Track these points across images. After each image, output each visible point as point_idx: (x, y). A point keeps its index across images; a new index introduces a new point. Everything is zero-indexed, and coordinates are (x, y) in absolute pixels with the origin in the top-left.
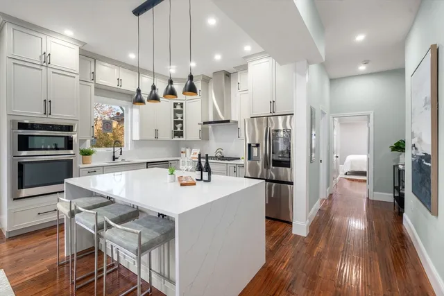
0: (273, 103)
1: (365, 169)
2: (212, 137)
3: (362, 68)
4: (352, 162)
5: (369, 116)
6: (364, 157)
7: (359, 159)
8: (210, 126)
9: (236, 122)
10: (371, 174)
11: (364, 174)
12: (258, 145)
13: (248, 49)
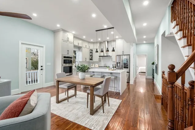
0: (123, 52)
1: (145, 71)
2: (102, 61)
3: (145, 42)
4: (141, 69)
5: (146, 55)
6: (145, 68)
7: (143, 68)
8: (101, 57)
9: (111, 56)
10: (147, 73)
11: (145, 73)
12: (119, 63)
13: (117, 37)
